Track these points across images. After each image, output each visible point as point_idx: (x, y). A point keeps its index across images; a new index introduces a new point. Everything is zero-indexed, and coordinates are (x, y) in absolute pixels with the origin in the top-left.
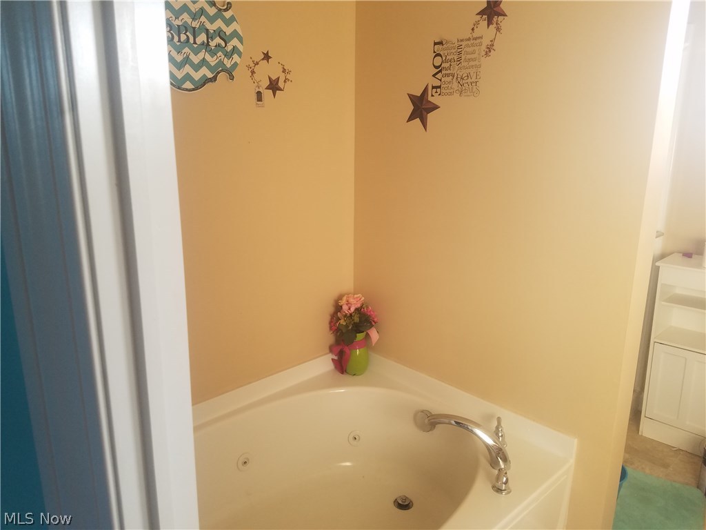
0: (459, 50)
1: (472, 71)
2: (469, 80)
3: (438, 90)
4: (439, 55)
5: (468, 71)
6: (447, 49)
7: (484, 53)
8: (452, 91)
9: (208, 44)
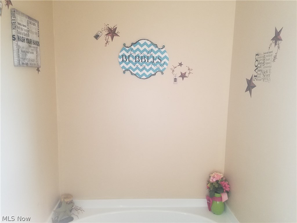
0: (264, 58)
1: (268, 69)
2: (267, 74)
3: (256, 77)
4: (257, 60)
5: (266, 69)
6: (260, 58)
7: (273, 60)
8: (260, 78)
9: (153, 62)
